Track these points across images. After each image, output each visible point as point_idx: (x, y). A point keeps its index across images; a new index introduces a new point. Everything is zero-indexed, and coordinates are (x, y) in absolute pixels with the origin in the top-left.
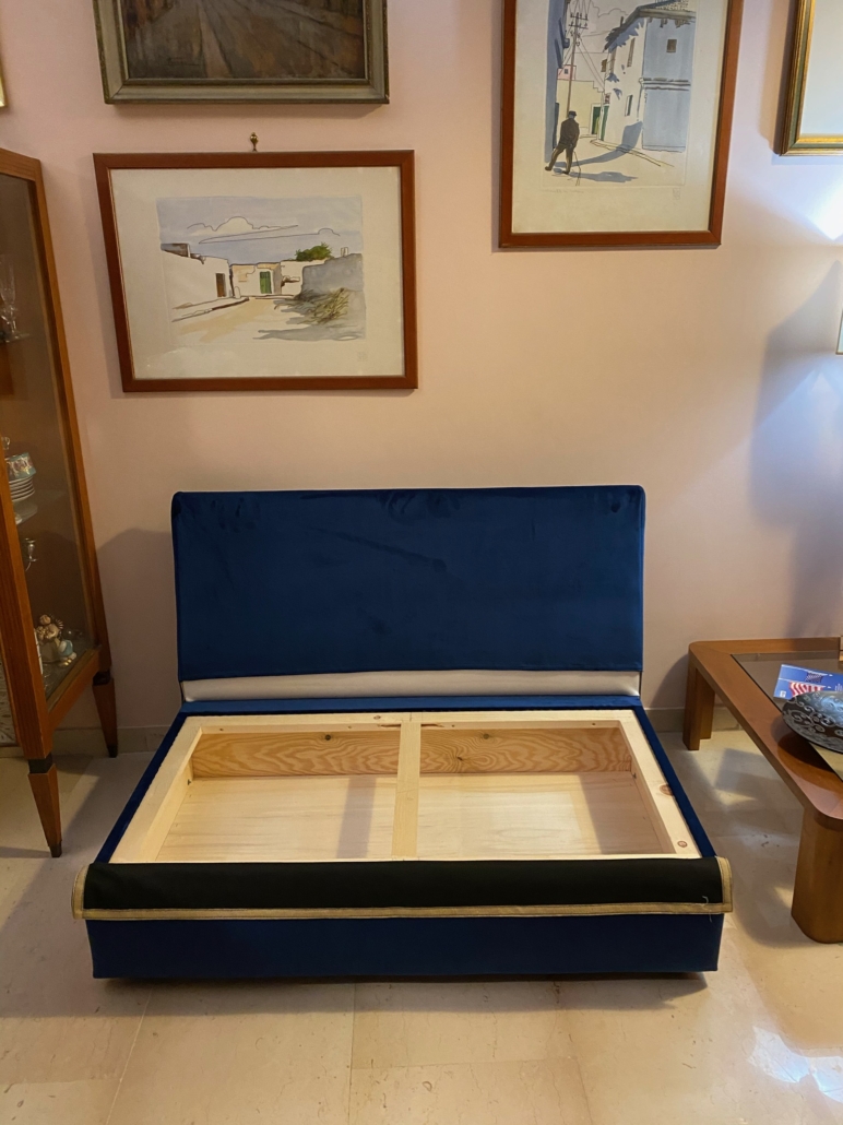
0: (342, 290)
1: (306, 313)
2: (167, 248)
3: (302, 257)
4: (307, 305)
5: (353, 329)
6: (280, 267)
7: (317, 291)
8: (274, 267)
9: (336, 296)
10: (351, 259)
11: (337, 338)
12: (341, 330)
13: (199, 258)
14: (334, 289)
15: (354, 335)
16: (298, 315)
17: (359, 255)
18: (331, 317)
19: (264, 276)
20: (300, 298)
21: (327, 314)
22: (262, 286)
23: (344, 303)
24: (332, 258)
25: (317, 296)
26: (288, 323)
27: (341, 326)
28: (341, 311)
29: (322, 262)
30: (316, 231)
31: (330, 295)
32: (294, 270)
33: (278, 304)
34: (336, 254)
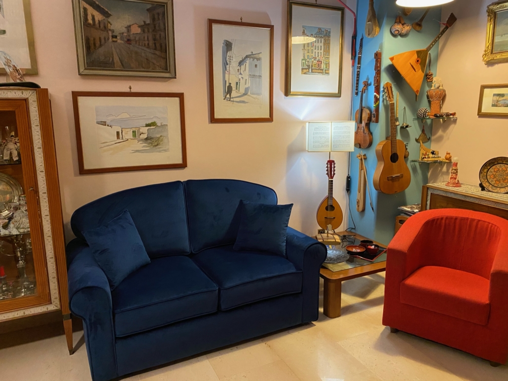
0: (161, 136)
1: (149, 144)
2: (98, 123)
3: (147, 125)
4: (149, 141)
5: (165, 149)
6: (140, 129)
7: (152, 137)
8: (137, 129)
9: (159, 138)
10: (164, 126)
11: (160, 152)
12: (161, 149)
13: (111, 126)
14: (158, 136)
15: (165, 151)
16: (146, 145)
17: (167, 125)
18: (157, 145)
19: (134, 132)
20: (147, 139)
21: (156, 144)
22: (133, 135)
23: (162, 140)
24: (158, 126)
25: (152, 138)
26: (142, 147)
27: (160, 148)
28: (161, 143)
29: (154, 127)
30: (152, 117)
31: (157, 138)
32: (145, 130)
33: (139, 141)
34: (159, 124)
